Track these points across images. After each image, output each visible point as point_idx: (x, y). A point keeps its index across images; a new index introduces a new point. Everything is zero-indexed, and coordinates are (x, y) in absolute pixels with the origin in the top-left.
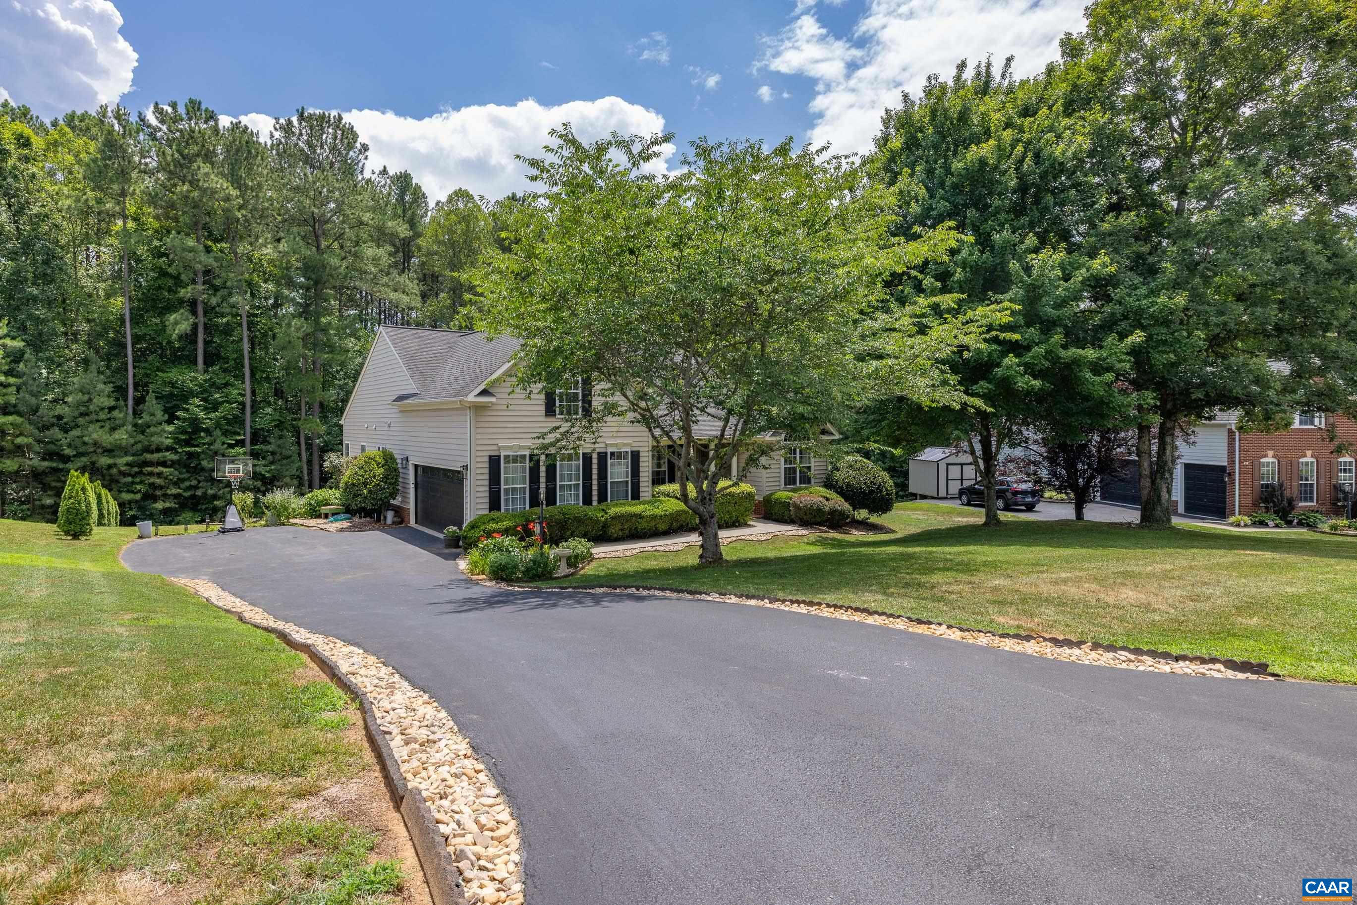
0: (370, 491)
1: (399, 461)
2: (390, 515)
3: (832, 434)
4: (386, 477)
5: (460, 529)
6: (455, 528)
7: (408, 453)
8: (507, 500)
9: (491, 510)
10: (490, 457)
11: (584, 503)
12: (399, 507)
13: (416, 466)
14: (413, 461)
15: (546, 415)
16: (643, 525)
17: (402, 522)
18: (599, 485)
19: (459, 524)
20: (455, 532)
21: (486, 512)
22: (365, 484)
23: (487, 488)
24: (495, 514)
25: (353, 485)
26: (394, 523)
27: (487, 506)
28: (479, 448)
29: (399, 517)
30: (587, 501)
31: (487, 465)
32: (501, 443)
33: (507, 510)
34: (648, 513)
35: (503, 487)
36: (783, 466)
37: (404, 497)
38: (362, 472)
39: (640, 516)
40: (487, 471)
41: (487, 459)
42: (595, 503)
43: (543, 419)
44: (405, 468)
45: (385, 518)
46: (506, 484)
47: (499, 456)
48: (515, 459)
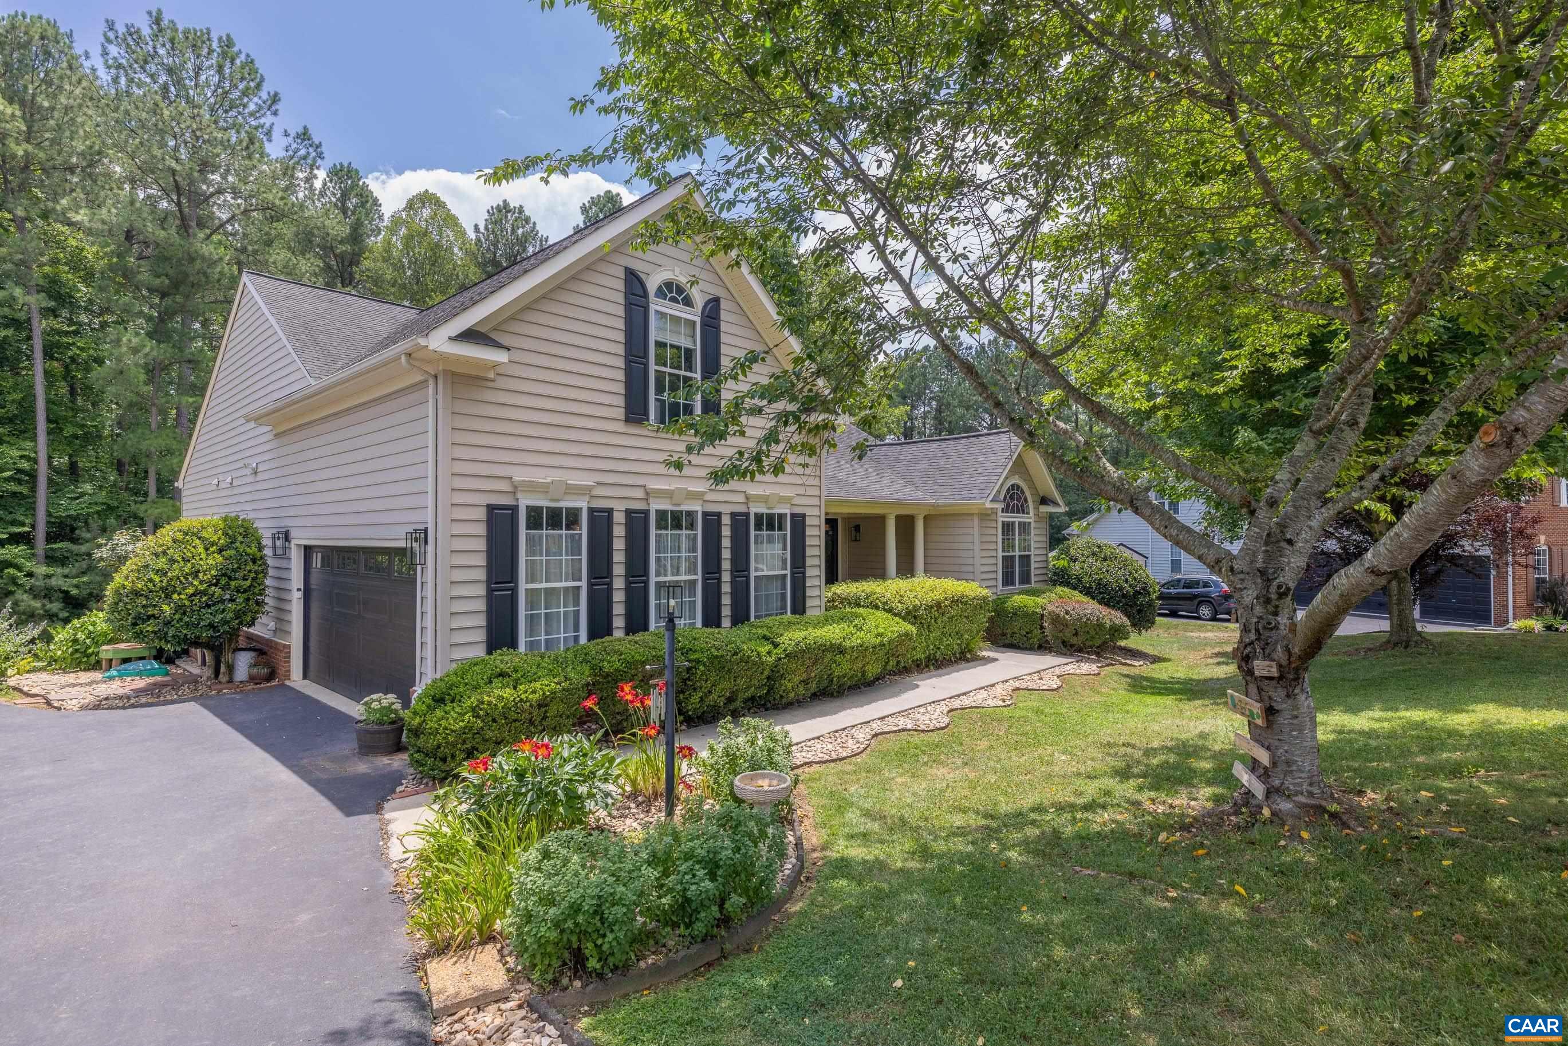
0: (180, 608)
1: (267, 542)
2: (243, 663)
3: (1055, 504)
4: (225, 576)
5: (406, 704)
6: (390, 699)
7: (287, 523)
8: (532, 619)
9: (490, 649)
10: (491, 508)
11: (706, 623)
12: (268, 642)
13: (308, 550)
14: (300, 538)
15: (628, 420)
16: (843, 668)
17: (271, 676)
18: (733, 583)
19: (402, 686)
20: (389, 709)
21: (479, 652)
22: (167, 593)
23: (481, 590)
24: (503, 659)
25: (137, 594)
26: (252, 679)
27: (481, 636)
28: (459, 483)
29: (267, 664)
30: (712, 619)
31: (481, 530)
32: (520, 475)
33: (532, 646)
34: (855, 642)
35: (523, 586)
36: (1000, 554)
37: (279, 620)
38: (162, 563)
39: (841, 650)
40: (481, 545)
41: (481, 514)
42: (726, 623)
43: (620, 427)
44: (283, 555)
45: (231, 668)
46: (532, 578)
47: (514, 509)
48: (555, 518)
